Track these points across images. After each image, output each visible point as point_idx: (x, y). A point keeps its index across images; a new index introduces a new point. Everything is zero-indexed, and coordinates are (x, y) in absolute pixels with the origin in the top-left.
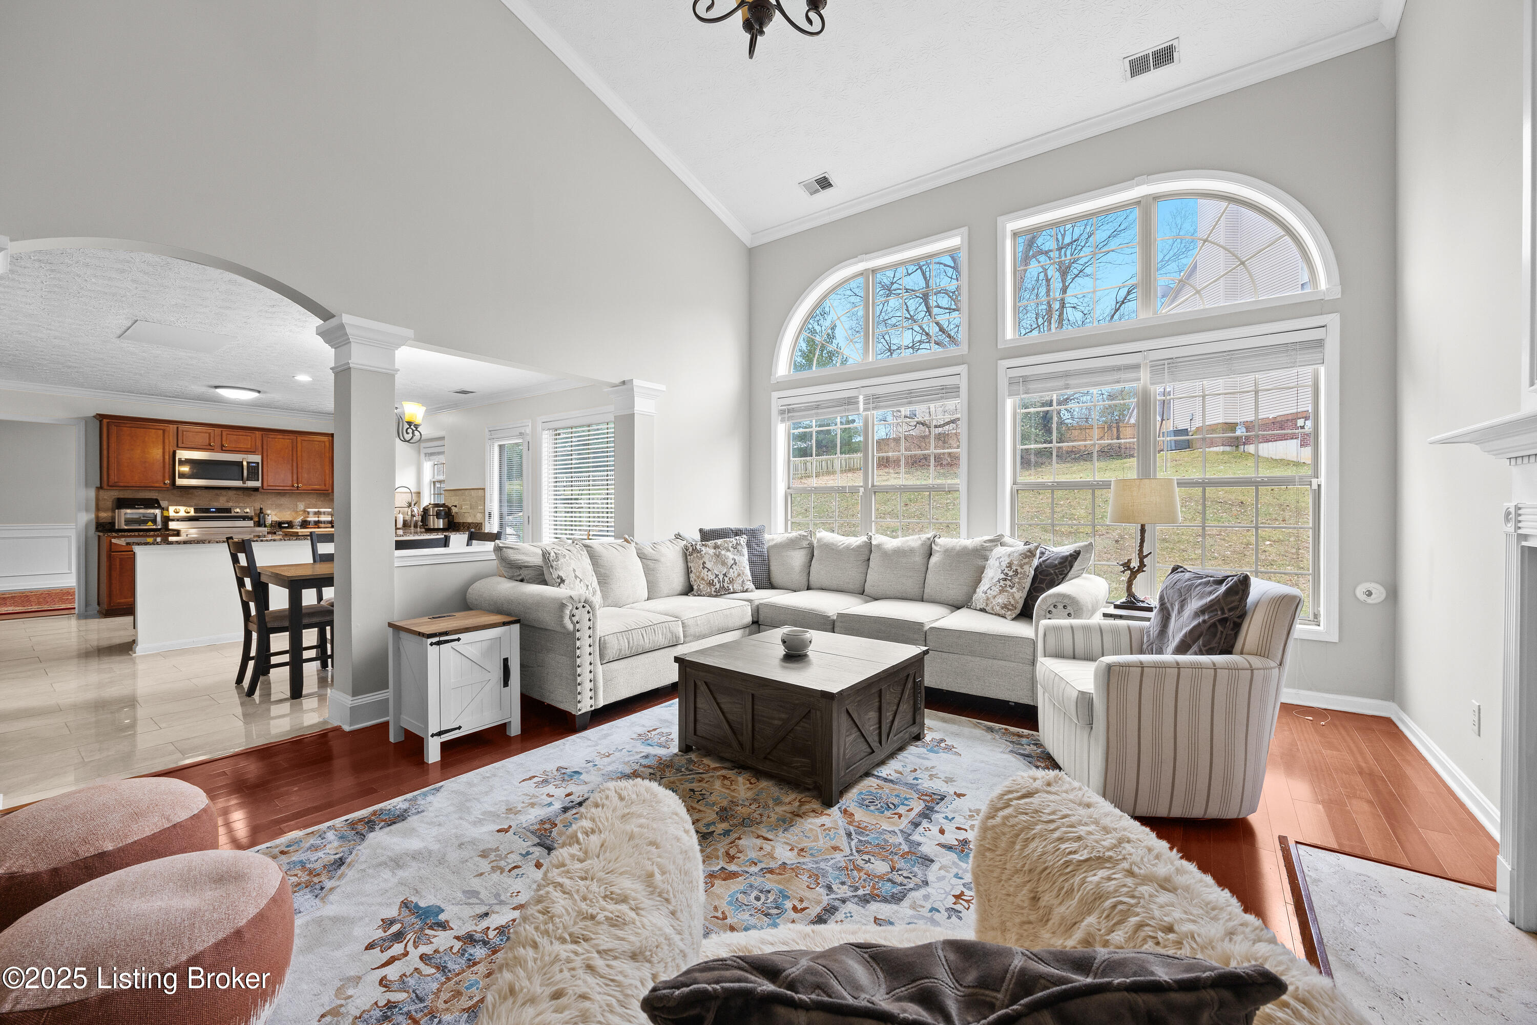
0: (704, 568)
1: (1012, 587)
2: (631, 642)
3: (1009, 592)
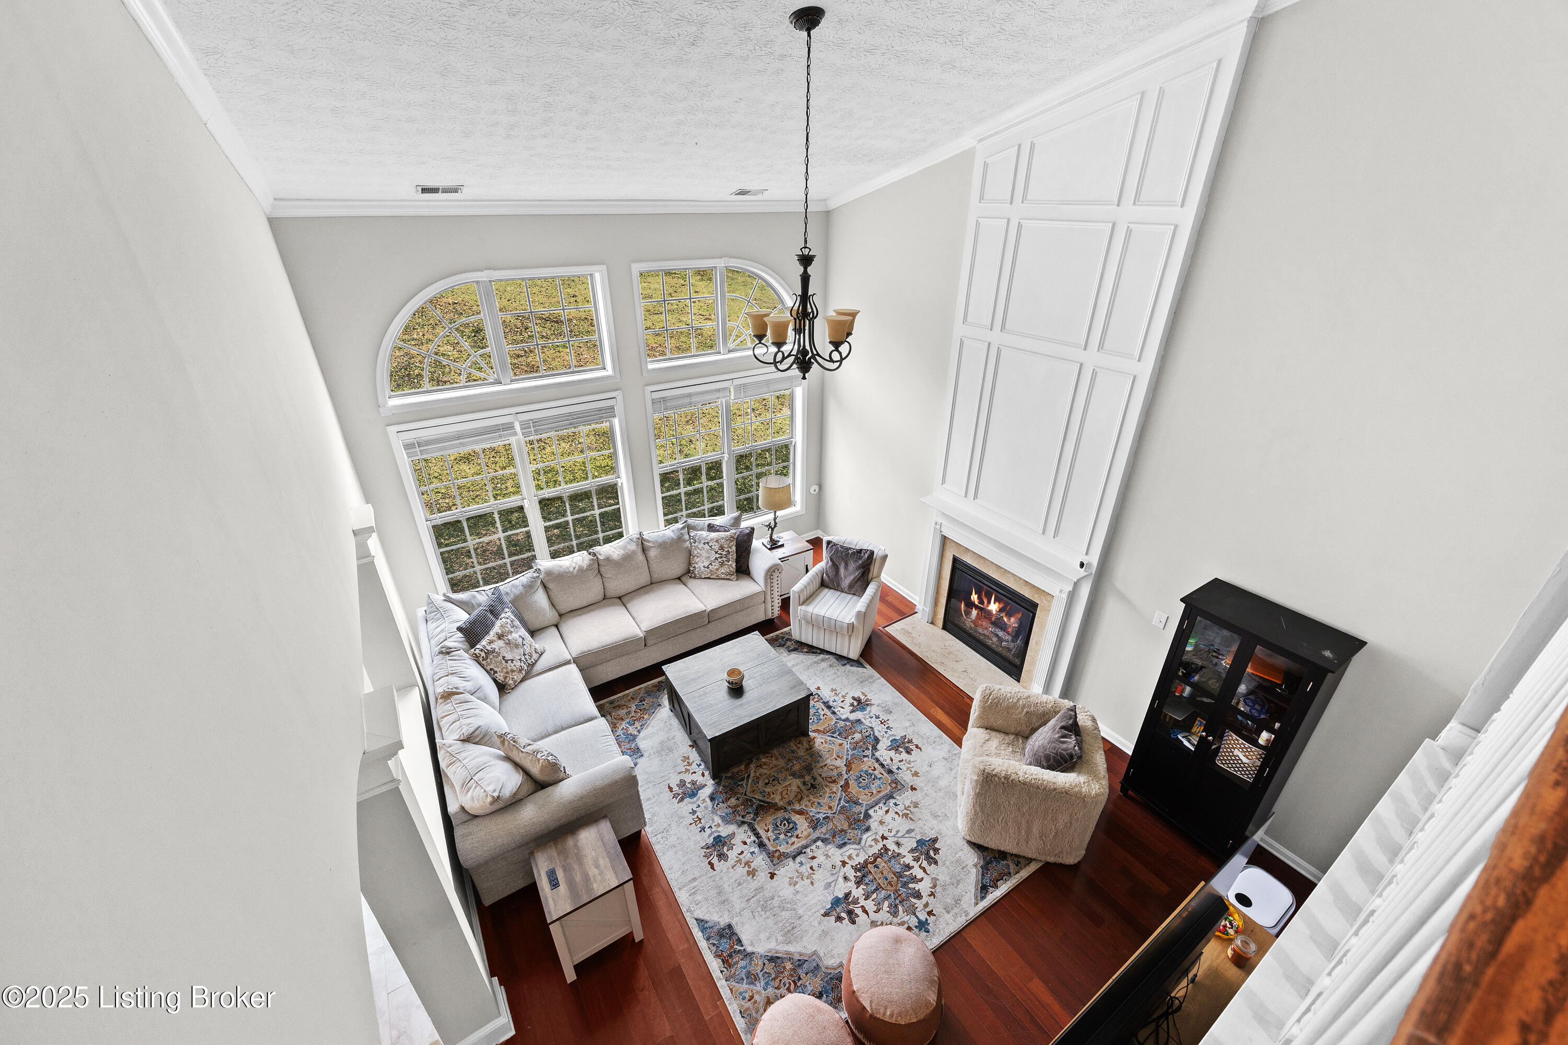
1: (728, 561)
3: (728, 565)
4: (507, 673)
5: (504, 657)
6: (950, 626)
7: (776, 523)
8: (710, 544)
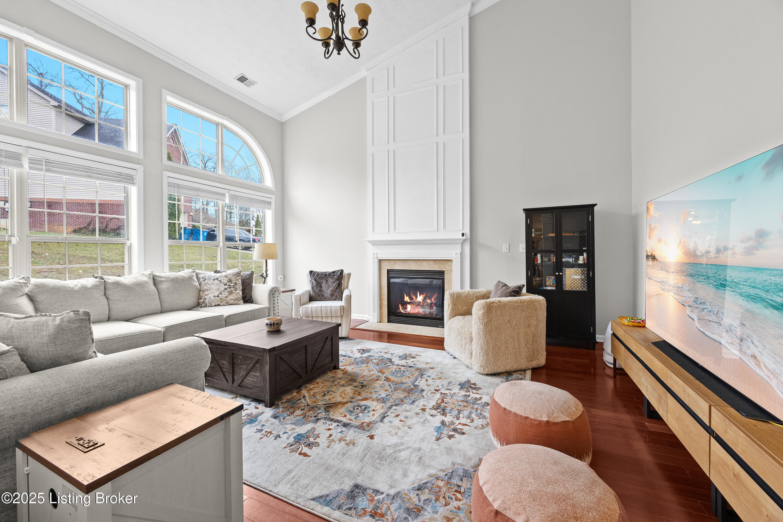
3: (236, 293)
6: (392, 318)
7: (267, 275)
8: (219, 280)
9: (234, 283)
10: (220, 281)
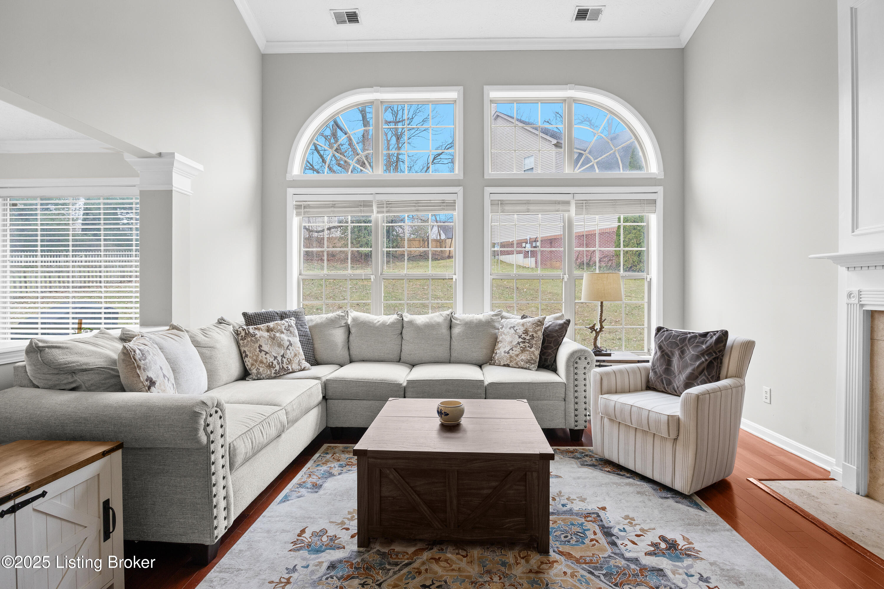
0: (261, 351)
1: (531, 348)
2: (254, 441)
3: (529, 351)
4: (256, 361)
5: (260, 346)
7: (602, 327)
8: (515, 329)
9: (530, 336)
10: (515, 331)
